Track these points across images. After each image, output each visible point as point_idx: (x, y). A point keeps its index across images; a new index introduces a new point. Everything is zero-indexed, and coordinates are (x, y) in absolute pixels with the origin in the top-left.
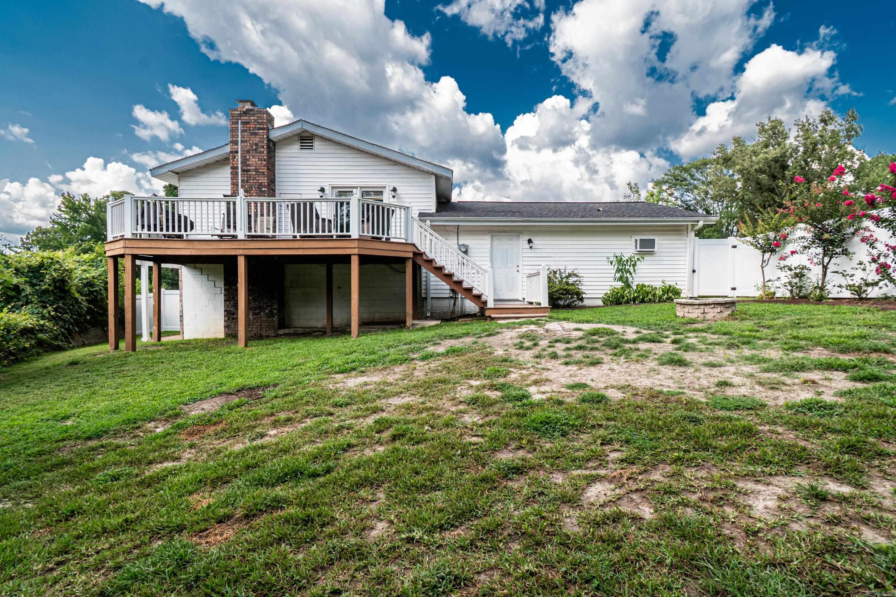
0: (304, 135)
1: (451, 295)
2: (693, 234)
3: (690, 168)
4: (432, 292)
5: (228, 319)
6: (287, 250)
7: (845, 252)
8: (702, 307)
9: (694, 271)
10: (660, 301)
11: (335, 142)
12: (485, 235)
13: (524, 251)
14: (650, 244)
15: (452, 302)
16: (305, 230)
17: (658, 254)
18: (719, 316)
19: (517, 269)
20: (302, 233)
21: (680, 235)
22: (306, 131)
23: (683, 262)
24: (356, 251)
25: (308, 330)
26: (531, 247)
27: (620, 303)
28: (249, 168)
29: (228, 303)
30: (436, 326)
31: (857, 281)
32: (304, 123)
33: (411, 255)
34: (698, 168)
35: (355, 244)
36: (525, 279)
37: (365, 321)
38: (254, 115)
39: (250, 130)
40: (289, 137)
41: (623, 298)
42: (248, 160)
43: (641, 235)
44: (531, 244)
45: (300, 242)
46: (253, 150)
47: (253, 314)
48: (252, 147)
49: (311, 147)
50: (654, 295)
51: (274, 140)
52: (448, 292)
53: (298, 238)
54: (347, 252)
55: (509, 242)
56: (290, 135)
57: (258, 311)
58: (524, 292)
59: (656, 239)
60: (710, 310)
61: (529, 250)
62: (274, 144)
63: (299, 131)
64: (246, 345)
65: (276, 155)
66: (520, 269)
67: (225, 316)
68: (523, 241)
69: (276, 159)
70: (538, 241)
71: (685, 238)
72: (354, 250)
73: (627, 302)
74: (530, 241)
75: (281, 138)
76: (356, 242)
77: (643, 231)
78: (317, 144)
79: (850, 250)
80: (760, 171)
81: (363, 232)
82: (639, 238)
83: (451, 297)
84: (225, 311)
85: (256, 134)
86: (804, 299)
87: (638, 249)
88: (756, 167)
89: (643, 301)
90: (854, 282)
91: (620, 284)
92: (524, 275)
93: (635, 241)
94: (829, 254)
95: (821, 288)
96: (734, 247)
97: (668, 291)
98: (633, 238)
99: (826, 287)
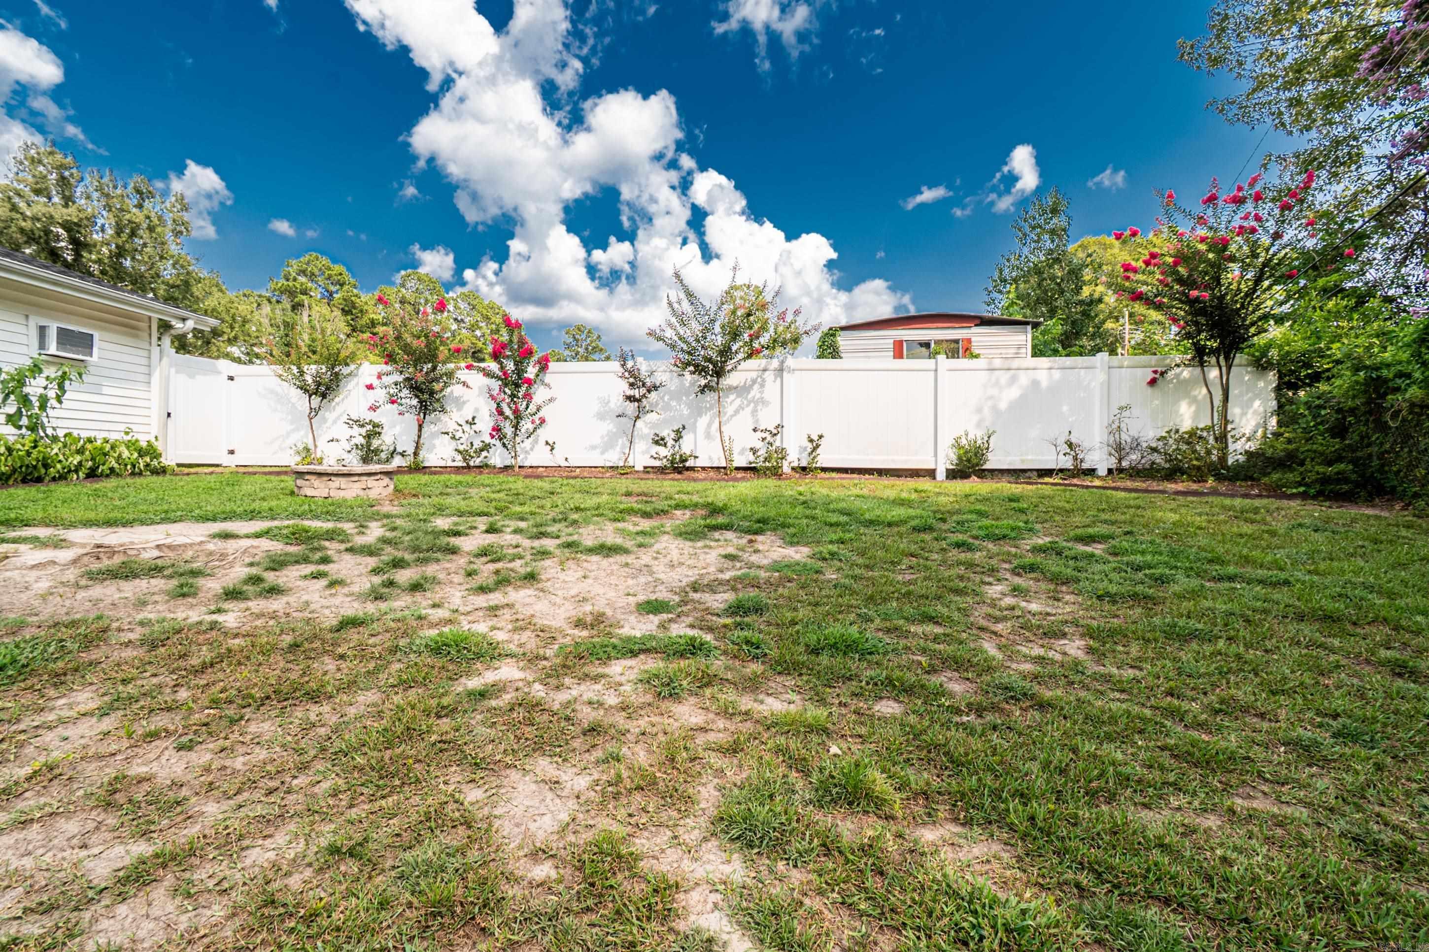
7: (443, 410)
8: (365, 478)
9: (169, 415)
10: (133, 474)
21: (136, 336)
23: (144, 394)
27: (39, 480)
31: (466, 445)
43: (61, 319)
50: (118, 459)
59: (97, 336)
71: (146, 346)
73: (62, 477)
77: (67, 311)
79: (447, 407)
82: (51, 324)
87: (53, 351)
89: (93, 475)
93: (42, 330)
94: (424, 408)
95: (416, 454)
96: (231, 378)
97: (141, 453)
98: (35, 322)
99: (422, 454)
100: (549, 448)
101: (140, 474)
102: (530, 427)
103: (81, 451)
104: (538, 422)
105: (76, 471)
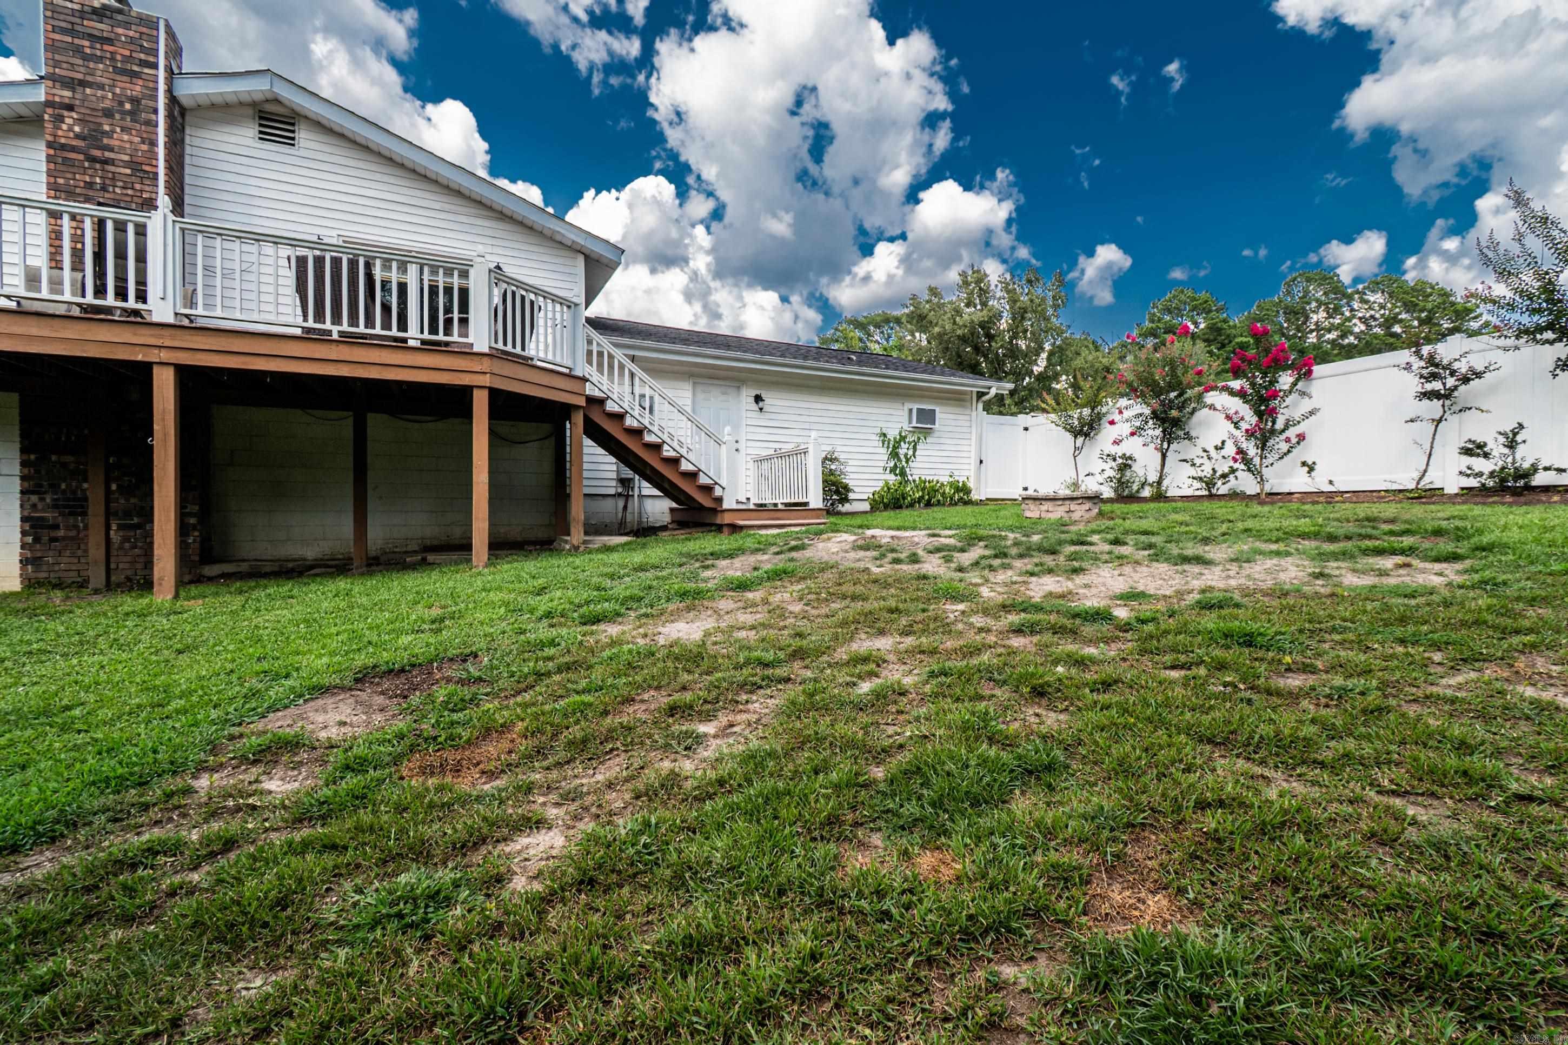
0: (270, 108)
1: (620, 490)
2: (980, 406)
3: (869, 324)
4: (585, 482)
5: (37, 540)
6: (307, 363)
7: (1188, 437)
10: (951, 504)
11: (354, 142)
12: (683, 380)
13: (749, 414)
14: (927, 416)
15: (621, 503)
16: (353, 321)
17: (936, 434)
18: (1087, 516)
19: (737, 446)
20: (345, 327)
21: (963, 407)
22: (277, 101)
23: (966, 448)
24: (486, 380)
25: (290, 565)
26: (761, 409)
27: (900, 507)
28: (107, 154)
29: (34, 498)
30: (623, 545)
31: (1207, 471)
32: (276, 79)
33: (582, 402)
34: (877, 326)
35: (486, 365)
36: (751, 465)
37: (428, 543)
38: (127, 25)
39: (113, 59)
40: (227, 105)
41: (904, 498)
42: (109, 135)
43: (920, 403)
44: (761, 404)
45: (342, 348)
46: (124, 113)
47: (121, 527)
48: (121, 104)
49: (290, 141)
50: (943, 494)
51: (185, 102)
52: (614, 483)
53: (335, 336)
54: (465, 380)
55: (723, 397)
56: (232, 99)
57: (136, 520)
58: (749, 487)
59: (937, 410)
60: (1077, 507)
61: (757, 414)
62: (183, 111)
63: (258, 97)
64: (176, 596)
65: (188, 140)
66: (741, 446)
67: (24, 533)
68: (747, 396)
69: (188, 150)
70: (773, 400)
71: (968, 412)
72: (481, 377)
73: (911, 505)
74: (758, 399)
75: (204, 101)
76: (486, 361)
77: (922, 397)
78: (304, 136)
79: (1193, 434)
80: (963, 339)
81: (496, 342)
82: (915, 407)
83: (620, 495)
84: (24, 519)
85: (134, 75)
86: (1133, 498)
87: (914, 424)
88: (959, 332)
89: (929, 504)
90: (1205, 473)
91: (892, 478)
92: (749, 458)
93: (911, 410)
94: (1168, 437)
95: (1159, 483)
96: (1026, 429)
97: (958, 490)
98: (908, 406)
99: (1165, 483)
100: (1306, 469)
101: (956, 504)
102: (1284, 447)
103: (923, 489)
104: (1294, 440)
105: (919, 502)
